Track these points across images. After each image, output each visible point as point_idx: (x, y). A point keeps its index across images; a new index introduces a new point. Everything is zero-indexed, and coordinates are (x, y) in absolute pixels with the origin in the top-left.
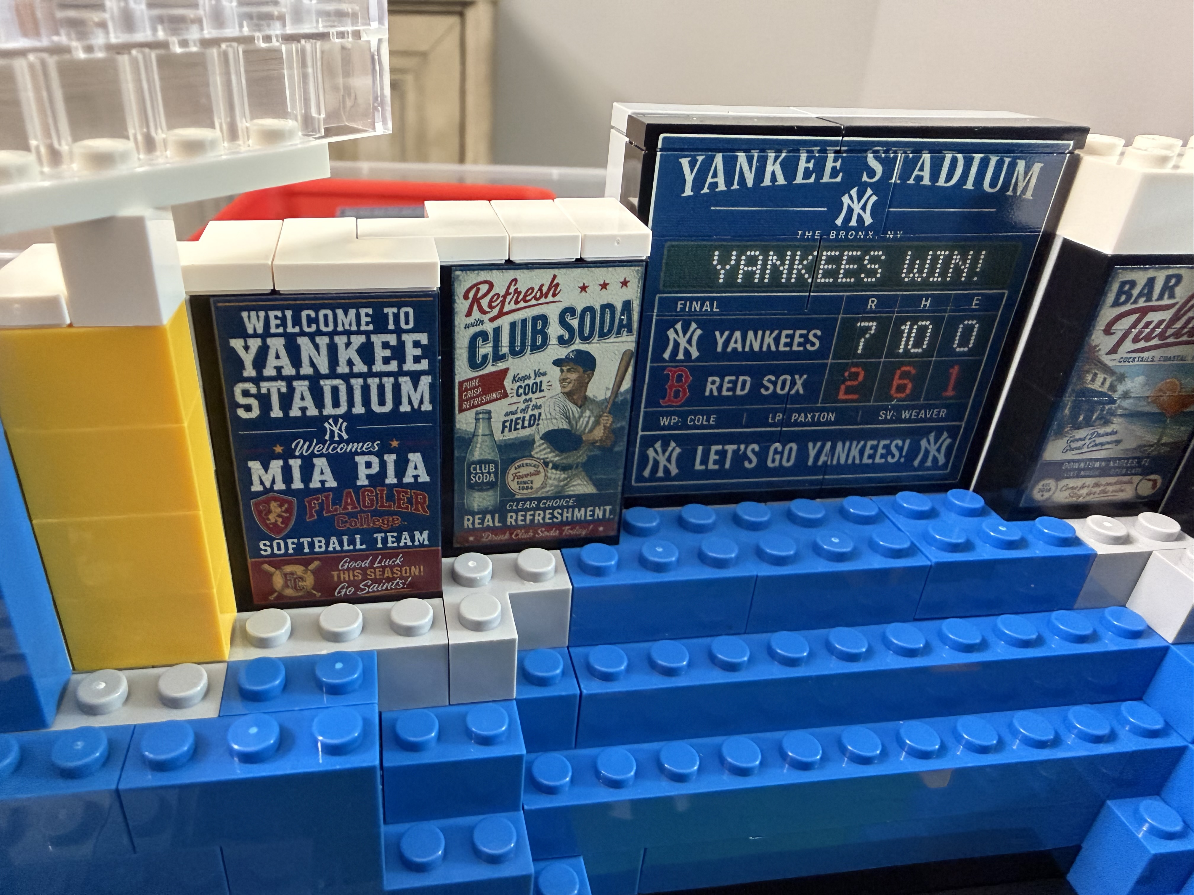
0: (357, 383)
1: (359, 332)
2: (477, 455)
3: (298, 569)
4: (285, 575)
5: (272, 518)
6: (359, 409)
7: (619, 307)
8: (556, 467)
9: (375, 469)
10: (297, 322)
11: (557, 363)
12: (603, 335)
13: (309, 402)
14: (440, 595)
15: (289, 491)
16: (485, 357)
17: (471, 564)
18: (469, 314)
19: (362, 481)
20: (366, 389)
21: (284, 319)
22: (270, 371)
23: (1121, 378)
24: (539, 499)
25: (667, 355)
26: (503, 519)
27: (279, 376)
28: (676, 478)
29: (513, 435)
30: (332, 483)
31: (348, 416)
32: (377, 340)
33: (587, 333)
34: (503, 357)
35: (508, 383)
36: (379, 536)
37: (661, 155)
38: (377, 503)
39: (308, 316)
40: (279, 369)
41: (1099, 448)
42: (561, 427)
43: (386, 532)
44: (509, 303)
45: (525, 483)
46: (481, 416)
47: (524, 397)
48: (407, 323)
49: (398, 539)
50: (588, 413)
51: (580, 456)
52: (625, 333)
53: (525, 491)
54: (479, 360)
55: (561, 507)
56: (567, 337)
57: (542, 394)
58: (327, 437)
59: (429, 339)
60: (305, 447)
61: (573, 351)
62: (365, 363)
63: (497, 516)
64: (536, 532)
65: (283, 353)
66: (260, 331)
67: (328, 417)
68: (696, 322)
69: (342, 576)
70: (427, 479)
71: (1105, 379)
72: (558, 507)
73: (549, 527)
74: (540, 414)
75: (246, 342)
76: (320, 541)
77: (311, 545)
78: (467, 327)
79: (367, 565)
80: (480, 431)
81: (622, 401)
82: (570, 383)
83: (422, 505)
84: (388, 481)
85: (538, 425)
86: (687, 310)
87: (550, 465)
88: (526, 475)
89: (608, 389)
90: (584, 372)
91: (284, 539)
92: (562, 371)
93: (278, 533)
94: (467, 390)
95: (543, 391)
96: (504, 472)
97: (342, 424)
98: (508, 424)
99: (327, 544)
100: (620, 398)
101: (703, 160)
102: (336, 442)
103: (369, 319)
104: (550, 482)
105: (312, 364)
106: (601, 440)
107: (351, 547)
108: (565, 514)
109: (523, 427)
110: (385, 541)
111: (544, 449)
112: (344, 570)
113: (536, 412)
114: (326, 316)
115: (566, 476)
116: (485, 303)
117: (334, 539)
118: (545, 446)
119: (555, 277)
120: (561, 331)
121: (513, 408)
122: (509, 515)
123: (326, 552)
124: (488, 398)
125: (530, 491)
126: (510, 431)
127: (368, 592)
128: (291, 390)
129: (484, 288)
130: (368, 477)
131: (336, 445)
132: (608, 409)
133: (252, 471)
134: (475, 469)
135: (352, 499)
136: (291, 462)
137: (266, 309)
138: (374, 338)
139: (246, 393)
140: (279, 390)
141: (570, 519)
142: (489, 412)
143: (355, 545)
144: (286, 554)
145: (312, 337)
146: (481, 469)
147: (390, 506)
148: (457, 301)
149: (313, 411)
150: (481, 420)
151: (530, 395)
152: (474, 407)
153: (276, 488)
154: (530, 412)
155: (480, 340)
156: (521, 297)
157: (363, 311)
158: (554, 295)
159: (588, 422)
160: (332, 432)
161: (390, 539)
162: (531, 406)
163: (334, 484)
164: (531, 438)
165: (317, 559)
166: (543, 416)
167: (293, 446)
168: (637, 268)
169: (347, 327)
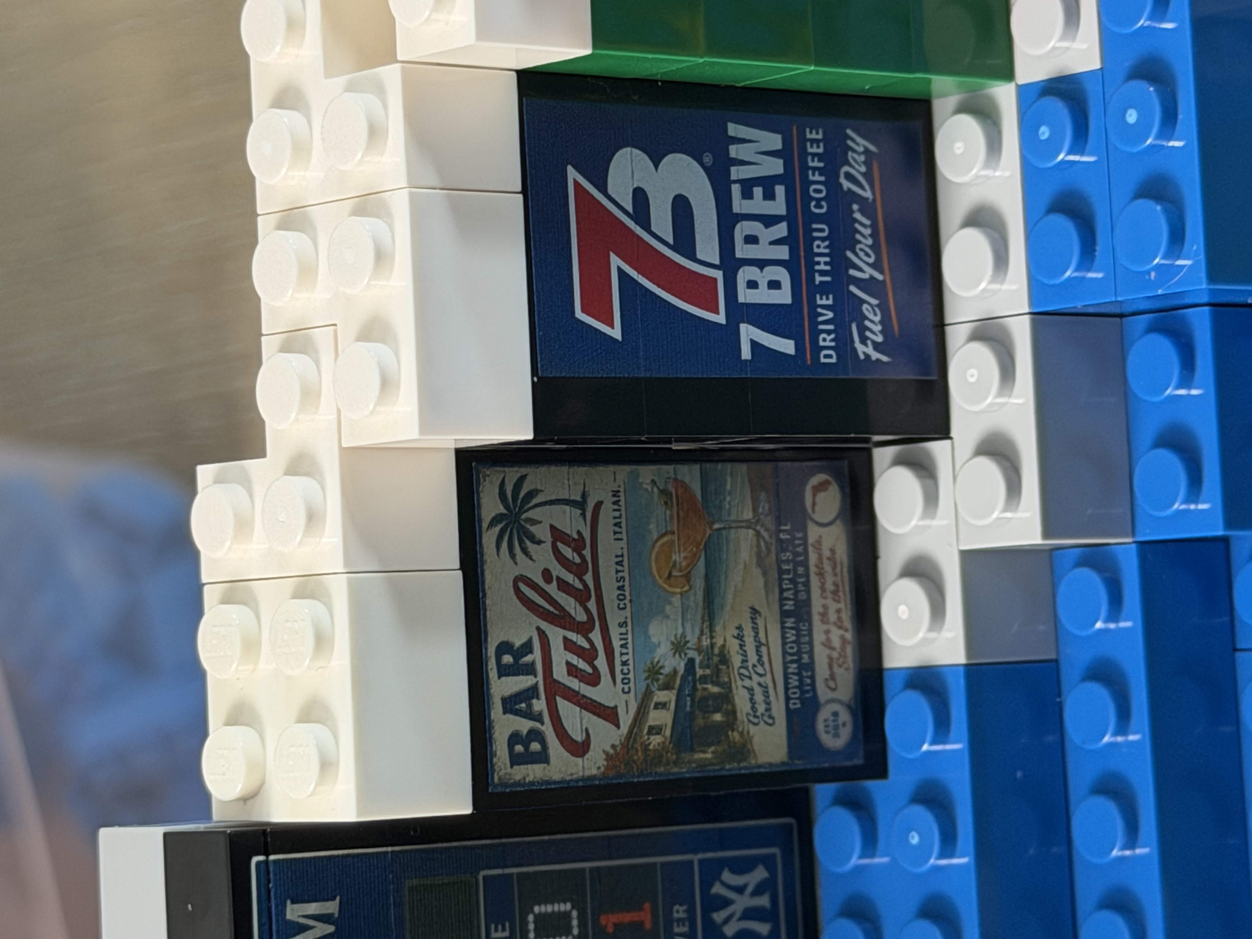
23: (654, 671)
41: (764, 649)
71: (657, 706)
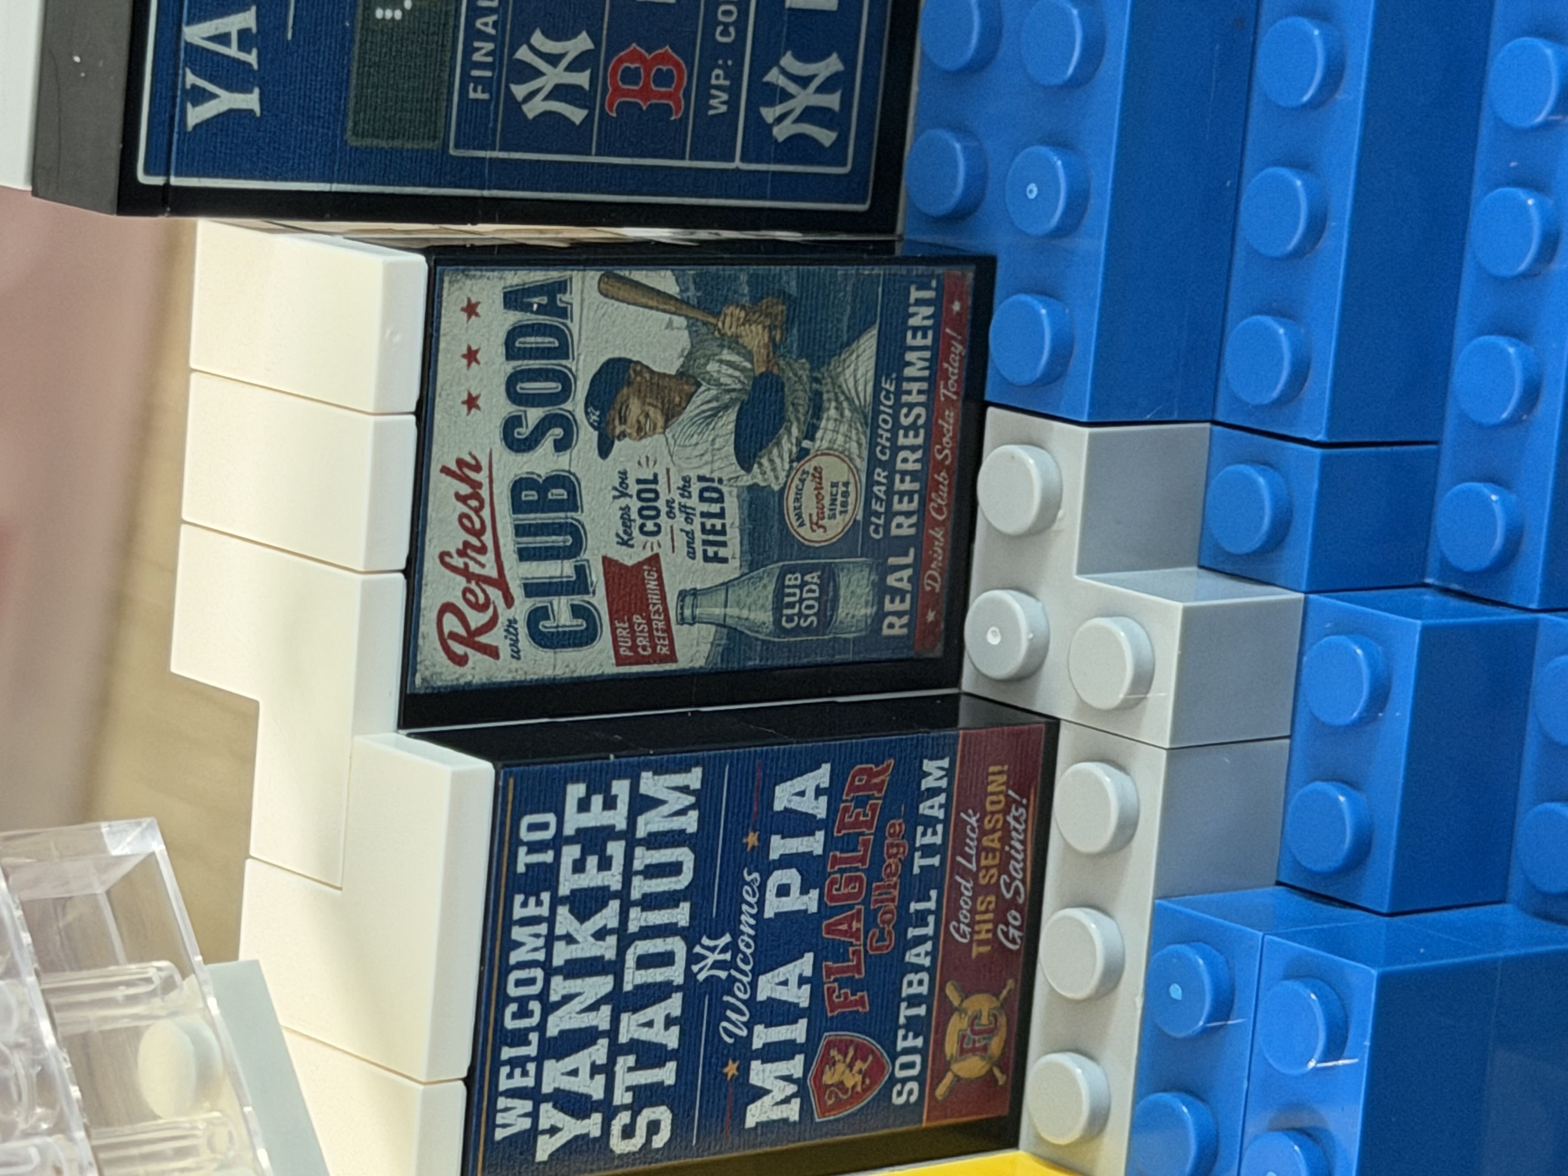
0: (638, 919)
1: (551, 920)
2: (765, 617)
3: (956, 1025)
4: (963, 1052)
5: (852, 1080)
6: (681, 915)
7: (514, 317)
8: (810, 433)
9: (792, 877)
10: (520, 1038)
11: (604, 449)
12: (563, 351)
13: (657, 1012)
14: (1053, 724)
15: (808, 1049)
16: (577, 611)
17: (994, 640)
18: (492, 652)
19: (810, 902)
20: (650, 902)
21: (514, 1063)
22: (596, 1089)
24: (873, 462)
25: (577, 115)
26: (901, 545)
27: (607, 1070)
28: (849, 61)
29: (733, 536)
30: (805, 964)
31: (690, 935)
32: (568, 883)
33: (553, 386)
34: (581, 571)
35: (629, 557)
36: (919, 862)
37: (178, 174)
38: (857, 869)
39: (515, 1016)
40: (595, 1069)
42: (732, 426)
43: (913, 849)
44: (483, 566)
45: (833, 501)
46: (687, 612)
47: (663, 520)
48: (545, 826)
49: (930, 822)
50: (713, 367)
51: (796, 375)
52: (566, 298)
53: (851, 499)
54: (581, 624)
55: (897, 406)
56: (558, 432)
57: (662, 479)
58: (723, 974)
59: (577, 781)
60: (733, 1016)
61: (587, 413)
62: (604, 905)
63: (892, 561)
64: (939, 466)
65: (569, 1063)
66: (527, 1106)
67: (689, 974)
68: (514, 49)
69: (983, 936)
70: (826, 768)
72: (895, 417)
73: (933, 432)
74: (701, 479)
75: (544, 1132)
76: (910, 984)
77: (914, 1001)
78: (516, 655)
79: (969, 885)
80: (718, 611)
81: (698, 289)
82: (647, 416)
83: (871, 774)
84: (818, 850)
85: (720, 481)
86: (488, 74)
87: (806, 444)
88: (819, 498)
89: (669, 325)
90: (629, 384)
91: (893, 1057)
92: (623, 435)
93: (882, 1068)
94: (634, 648)
95: (656, 475)
96: (806, 550)
97: (704, 947)
98: (711, 551)
99: (918, 969)
100: (692, 293)
101: (194, 72)
102: (734, 957)
103: (532, 900)
104: (840, 439)
105: (594, 1007)
106: (771, 328)
107: (931, 919)
108: (913, 398)
109: (721, 515)
110: (928, 850)
111: (771, 461)
112: (971, 934)
113: (695, 487)
114: (519, 983)
115: (833, 404)
116: (476, 619)
117: (910, 957)
118: (765, 461)
119: (445, 470)
120: (547, 444)
121: (681, 540)
122: (894, 531)
123: (931, 971)
124: (654, 598)
125: (851, 488)
126: (724, 544)
127: (1023, 881)
128: (635, 1046)
129: (451, 623)
130: (804, 891)
131: (740, 956)
132: (712, 320)
133: (764, 1118)
134: (790, 619)
135: (840, 922)
136: (757, 1044)
137: (495, 1094)
138: (564, 890)
139: (628, 1132)
140: (630, 1069)
141: (924, 386)
142: (683, 595)
143: (929, 912)
144: (922, 1051)
145: (549, 1008)
146: (791, 605)
147: (866, 843)
148: (470, 678)
149: (674, 1005)
150: (698, 611)
151: (661, 504)
152: (668, 630)
153: (798, 1073)
154: (694, 501)
155: (546, 626)
156: (474, 541)
157: (518, 913)
158: (477, 468)
159: (730, 364)
160: (717, 965)
161: (929, 840)
162: (684, 501)
163: (809, 957)
164: (745, 495)
165: (942, 989)
166: (705, 472)
167: (730, 1041)
168: (446, 285)
169: (541, 942)
